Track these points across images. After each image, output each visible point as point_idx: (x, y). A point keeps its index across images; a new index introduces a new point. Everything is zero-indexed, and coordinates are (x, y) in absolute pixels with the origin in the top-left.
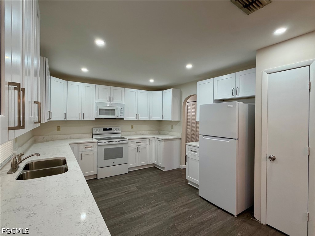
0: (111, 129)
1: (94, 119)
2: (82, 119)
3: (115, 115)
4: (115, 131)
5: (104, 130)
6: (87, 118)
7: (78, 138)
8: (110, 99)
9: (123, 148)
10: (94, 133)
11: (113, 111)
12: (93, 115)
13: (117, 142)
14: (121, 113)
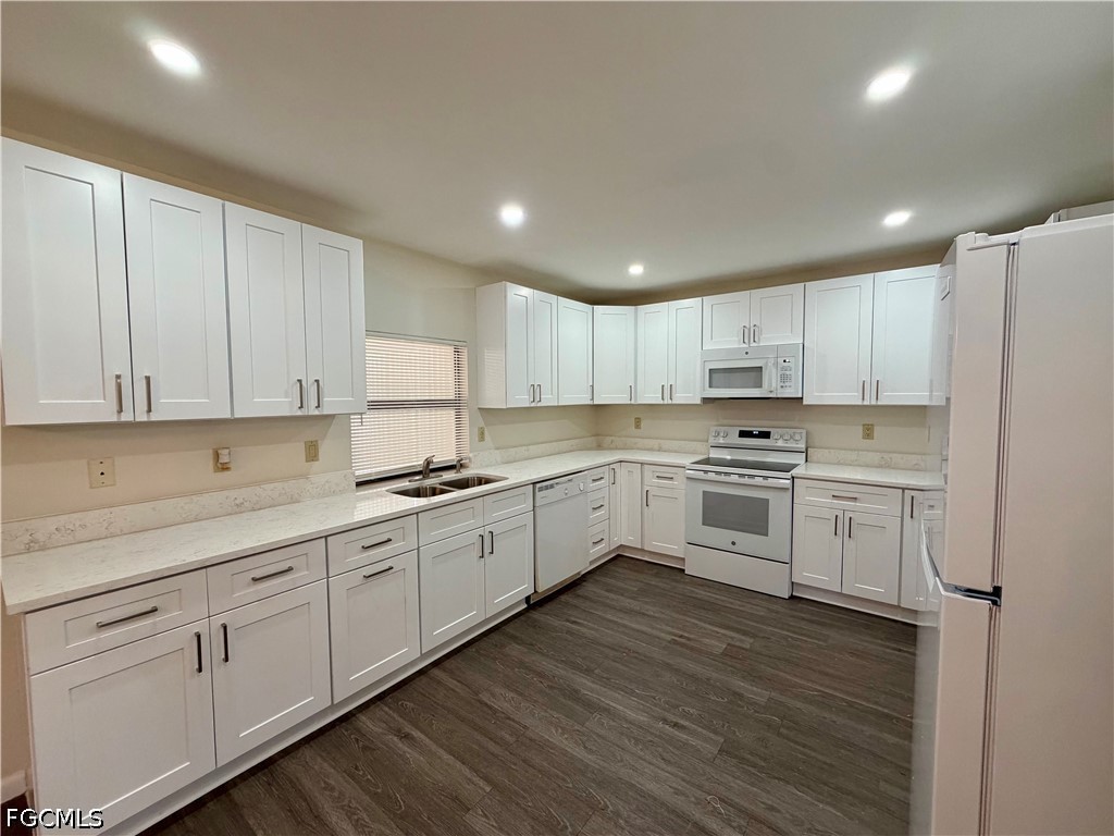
0: (766, 435)
1: (699, 402)
2: (667, 401)
3: (761, 387)
4: (780, 443)
5: (743, 434)
6: (680, 398)
7: (676, 452)
8: (750, 334)
9: (766, 501)
10: (712, 441)
11: (753, 374)
12: (691, 391)
13: (746, 480)
14: (784, 378)
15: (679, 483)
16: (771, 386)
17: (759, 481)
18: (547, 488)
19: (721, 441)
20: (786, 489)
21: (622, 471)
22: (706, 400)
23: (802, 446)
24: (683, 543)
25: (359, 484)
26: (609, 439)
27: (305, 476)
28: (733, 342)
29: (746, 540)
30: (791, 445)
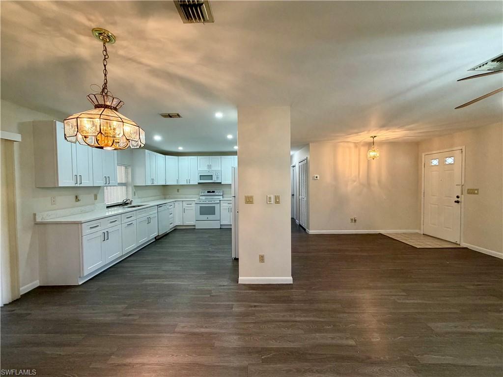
0: (214, 192)
1: (197, 184)
2: (188, 184)
3: (212, 180)
4: (217, 194)
5: (208, 192)
6: (192, 183)
7: (192, 197)
8: (209, 166)
9: (214, 207)
10: (201, 194)
11: (211, 177)
12: (195, 181)
13: (210, 202)
14: (217, 178)
15: (193, 205)
16: (215, 180)
17: (213, 202)
18: (160, 207)
19: (203, 194)
20: (218, 203)
21: (176, 204)
22: (199, 183)
23: (222, 194)
24: (195, 220)
25: (107, 207)
26: (168, 196)
27: (94, 204)
28: (206, 168)
29: (211, 217)
30: (220, 194)
